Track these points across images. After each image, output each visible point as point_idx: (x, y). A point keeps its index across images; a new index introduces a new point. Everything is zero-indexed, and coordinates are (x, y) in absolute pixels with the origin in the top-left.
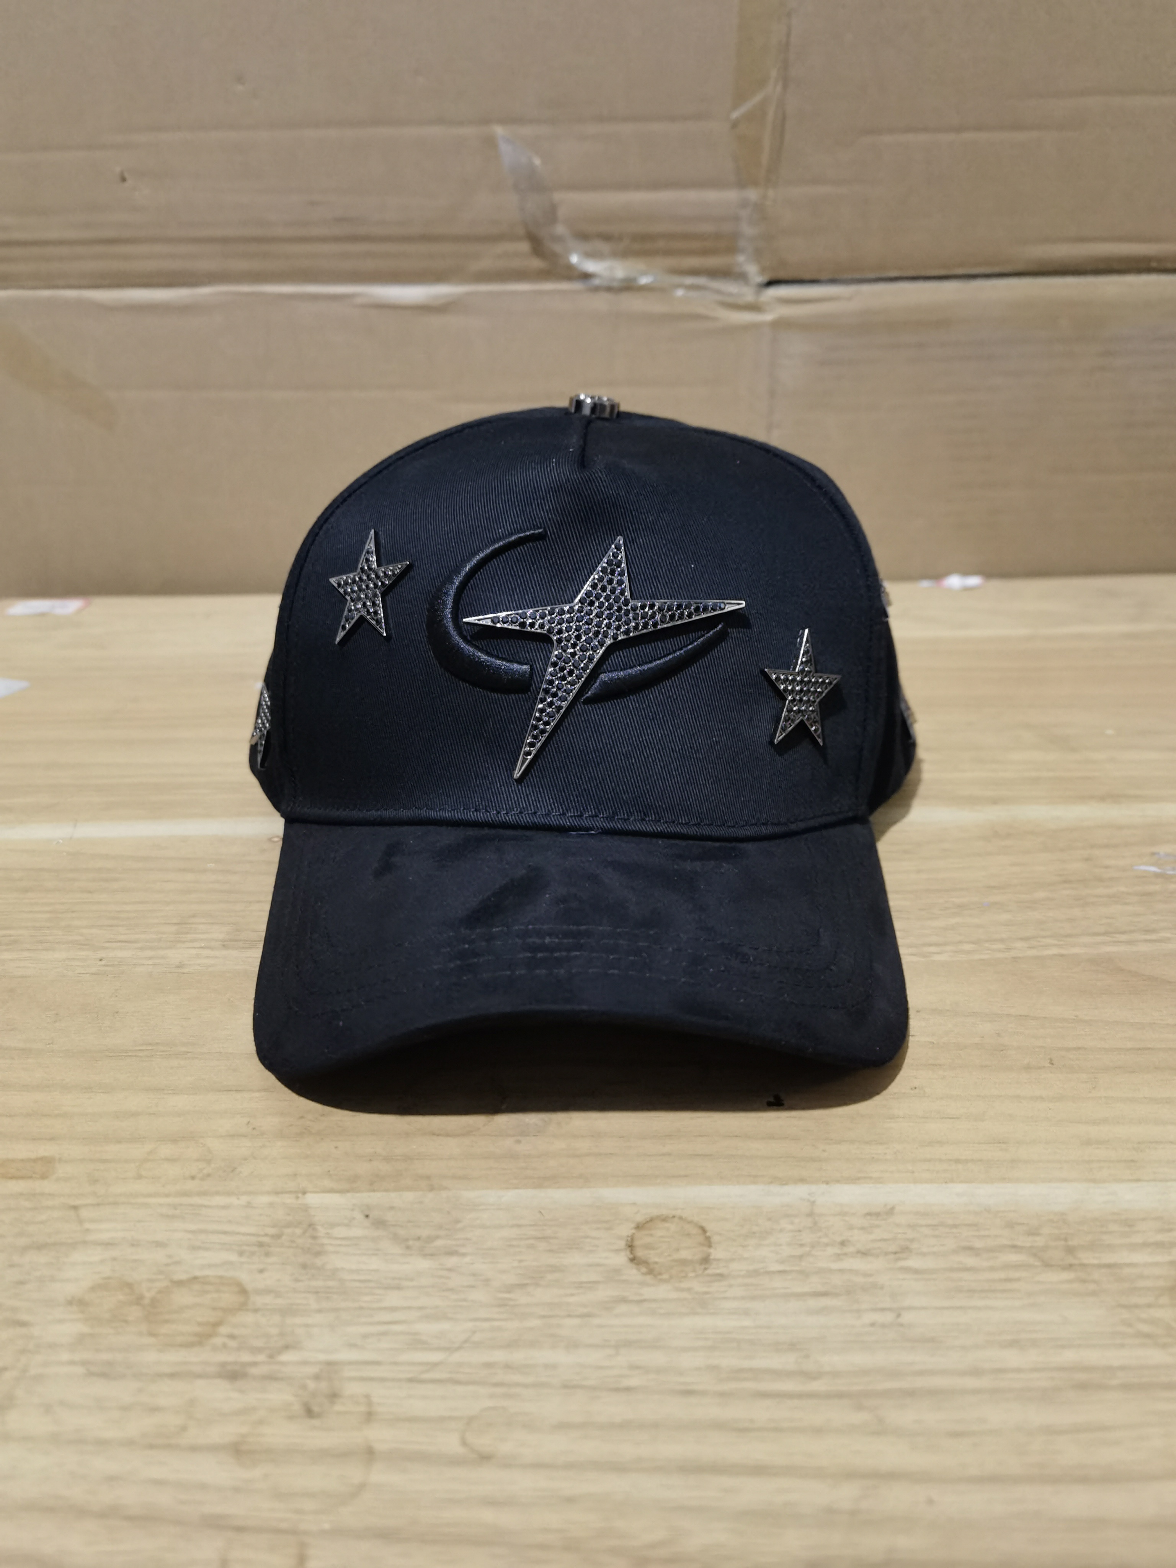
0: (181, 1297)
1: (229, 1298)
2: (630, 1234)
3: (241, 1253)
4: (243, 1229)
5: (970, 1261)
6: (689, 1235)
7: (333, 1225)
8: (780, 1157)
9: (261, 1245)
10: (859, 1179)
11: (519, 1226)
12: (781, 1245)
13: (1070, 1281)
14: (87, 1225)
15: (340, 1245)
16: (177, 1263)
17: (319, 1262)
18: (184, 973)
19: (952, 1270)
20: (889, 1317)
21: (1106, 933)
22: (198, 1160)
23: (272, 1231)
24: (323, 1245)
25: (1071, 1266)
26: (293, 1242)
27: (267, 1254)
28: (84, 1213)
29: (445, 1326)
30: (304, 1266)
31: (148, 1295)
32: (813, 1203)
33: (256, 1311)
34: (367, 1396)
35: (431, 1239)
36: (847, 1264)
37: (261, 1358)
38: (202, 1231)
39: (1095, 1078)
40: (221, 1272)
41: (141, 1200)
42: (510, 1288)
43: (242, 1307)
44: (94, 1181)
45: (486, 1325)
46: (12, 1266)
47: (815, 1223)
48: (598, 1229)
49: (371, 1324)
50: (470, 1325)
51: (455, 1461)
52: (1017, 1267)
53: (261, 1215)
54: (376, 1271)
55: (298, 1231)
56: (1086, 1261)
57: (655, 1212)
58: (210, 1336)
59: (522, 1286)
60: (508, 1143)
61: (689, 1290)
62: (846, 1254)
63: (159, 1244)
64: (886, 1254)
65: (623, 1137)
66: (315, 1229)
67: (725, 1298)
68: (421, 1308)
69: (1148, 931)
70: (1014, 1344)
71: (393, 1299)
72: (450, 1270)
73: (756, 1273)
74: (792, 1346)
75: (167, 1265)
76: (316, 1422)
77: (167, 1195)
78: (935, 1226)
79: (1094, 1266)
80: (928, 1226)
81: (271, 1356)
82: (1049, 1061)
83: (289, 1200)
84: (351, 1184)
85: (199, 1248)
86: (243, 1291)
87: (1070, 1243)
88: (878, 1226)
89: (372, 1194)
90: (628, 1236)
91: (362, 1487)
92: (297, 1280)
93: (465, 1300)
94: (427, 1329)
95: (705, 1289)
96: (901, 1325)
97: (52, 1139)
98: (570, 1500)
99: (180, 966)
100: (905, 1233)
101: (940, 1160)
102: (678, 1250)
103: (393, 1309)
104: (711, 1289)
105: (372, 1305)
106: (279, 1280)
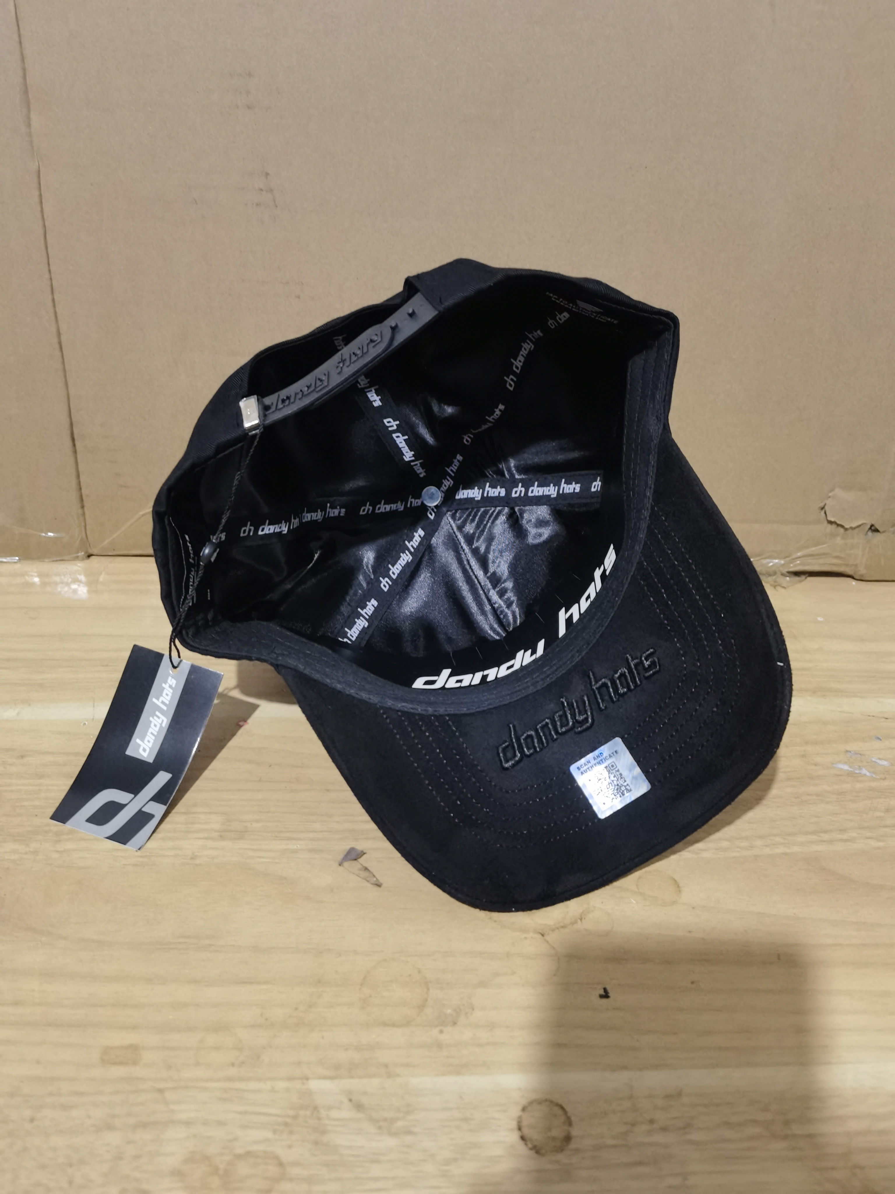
0: (242, 1169)
1: (272, 1170)
2: (519, 1115)
3: (275, 1132)
4: (272, 1111)
5: (728, 1134)
6: (556, 1116)
7: (329, 1108)
8: (610, 1047)
9: (286, 1124)
10: (660, 1065)
11: (448, 1109)
12: (613, 1124)
13: (786, 1149)
14: (172, 1106)
15: (337, 1126)
16: (235, 1139)
17: (325, 1139)
18: (196, 865)
19: (717, 1141)
20: (679, 1181)
21: (814, 833)
22: (233, 1049)
23: (291, 1112)
24: (325, 1125)
25: (787, 1136)
26: (306, 1122)
27: (291, 1133)
28: (168, 1096)
30: (316, 1143)
31: (221, 1167)
32: (632, 1087)
33: (291, 1180)
35: (393, 1121)
36: (654, 1138)
38: (246, 1113)
40: (264, 1148)
41: (202, 1084)
42: (448, 1162)
43: (282, 1177)
44: (169, 1067)
46: (129, 1142)
47: (634, 1105)
48: (499, 1111)
52: (756, 1140)
53: (282, 1099)
54: (362, 1147)
55: (308, 1113)
56: (796, 1132)
57: (534, 1094)
59: (455, 1159)
60: (435, 1032)
61: (557, 1162)
62: (653, 1130)
63: (221, 1123)
64: (678, 1129)
66: (318, 1111)
67: (581, 1168)
68: (394, 1178)
69: (842, 831)
71: (376, 1171)
72: (407, 1146)
73: (598, 1147)
75: (229, 1141)
77: (219, 1080)
78: (707, 1105)
79: (800, 1136)
80: (703, 1105)
83: (298, 1085)
84: (336, 1071)
85: (247, 1127)
86: (281, 1164)
87: (787, 1117)
88: (672, 1107)
89: (351, 1080)
90: (518, 1117)
92: (313, 1155)
93: (421, 1172)
95: (568, 1162)
97: (134, 1028)
99: (194, 857)
100: (688, 1112)
101: (710, 1048)
102: (550, 1128)
103: (376, 1179)
104: (572, 1162)
105: (362, 1176)
106: (302, 1155)
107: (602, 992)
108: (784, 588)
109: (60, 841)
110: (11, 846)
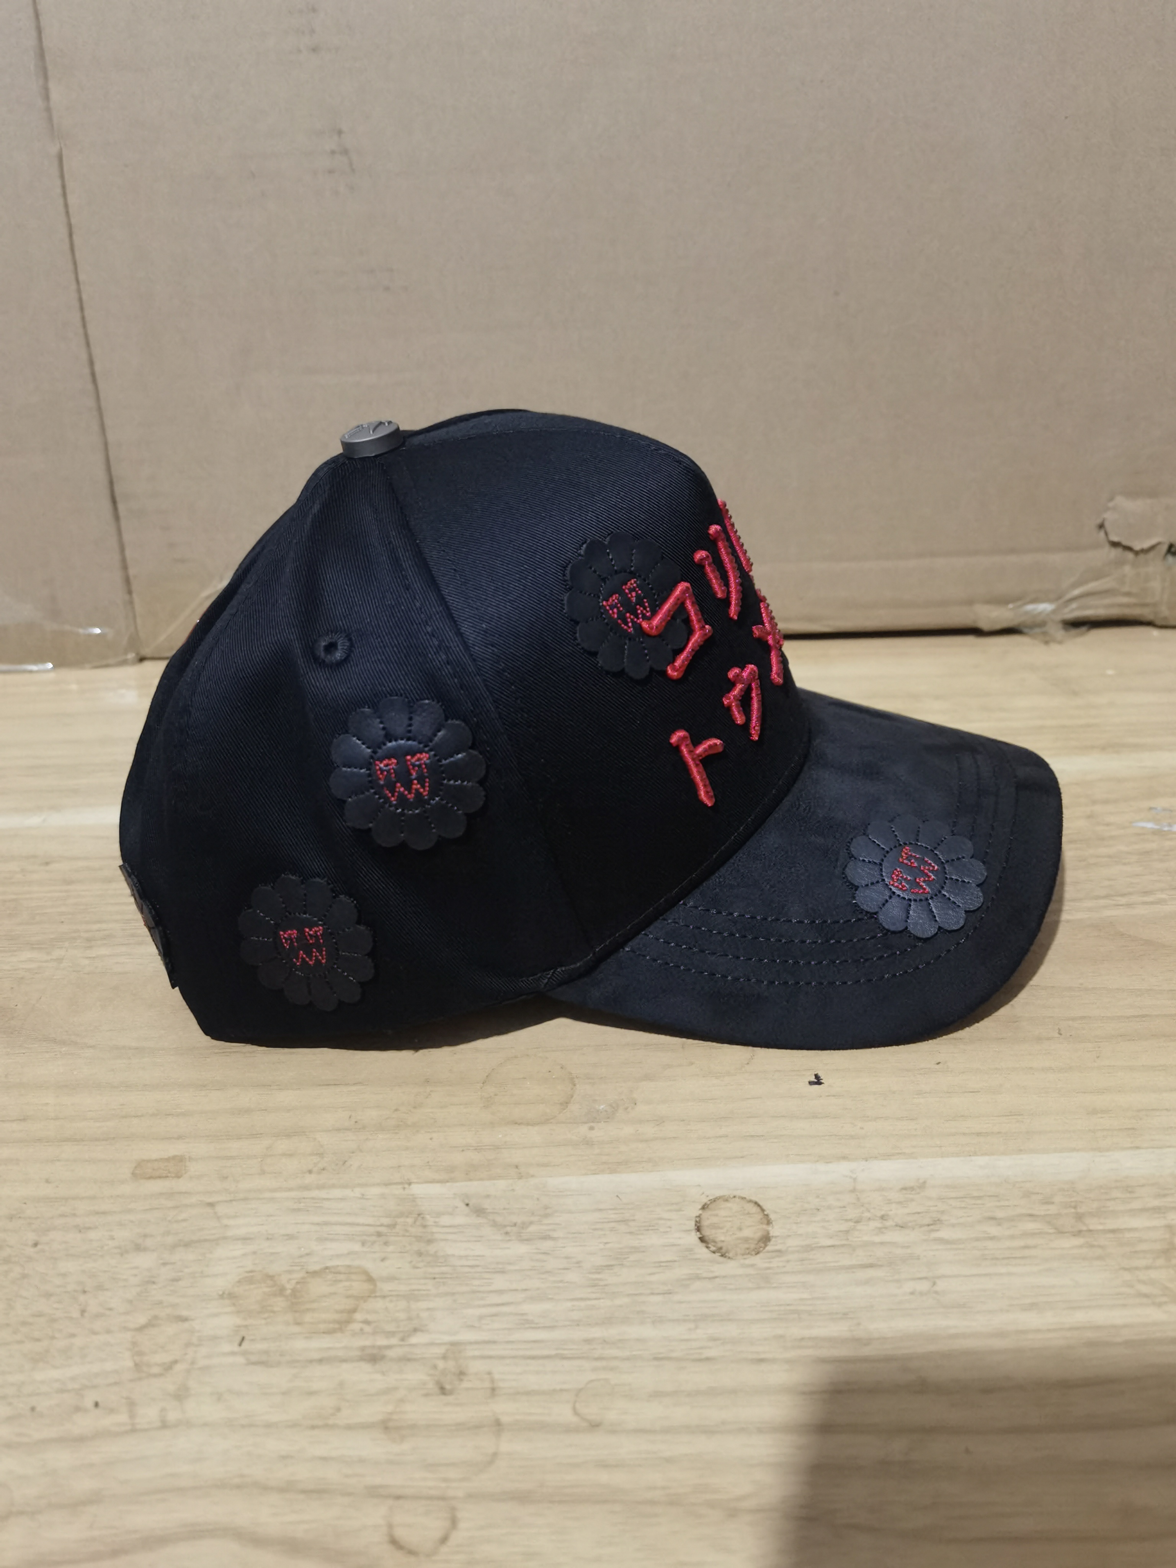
0: (318, 1287)
1: (359, 1286)
2: (698, 1215)
3: (363, 1244)
4: (361, 1220)
5: (993, 1230)
6: (748, 1213)
7: (439, 1214)
8: (823, 1136)
9: (379, 1234)
10: (893, 1155)
11: (600, 1210)
12: (828, 1221)
13: (1081, 1247)
14: (226, 1222)
15: (448, 1233)
16: (308, 1254)
17: (432, 1249)
19: (977, 1239)
20: (924, 1286)
21: (1106, 897)
22: (312, 1154)
23: (386, 1221)
24: (433, 1233)
25: (1080, 1232)
26: (406, 1231)
27: (386, 1243)
28: (221, 1209)
29: (547, 1306)
30: (420, 1254)
31: (289, 1287)
32: (855, 1179)
33: (384, 1297)
34: (489, 1373)
35: (524, 1225)
36: (888, 1237)
37: (394, 1341)
38: (326, 1224)
39: (1099, 1047)
40: (348, 1262)
41: (267, 1195)
42: (599, 1269)
43: (372, 1294)
44: (224, 1179)
45: (583, 1304)
46: (165, 1264)
47: (858, 1199)
48: (671, 1211)
49: (484, 1306)
50: (569, 1304)
51: (568, 1429)
52: (1033, 1234)
53: (374, 1206)
54: (483, 1256)
55: (410, 1220)
56: (1092, 1227)
57: (718, 1193)
58: (348, 1322)
59: (609, 1267)
60: (583, 1129)
61: (752, 1266)
62: (886, 1228)
63: (291, 1237)
64: (921, 1226)
65: (684, 1120)
66: (423, 1218)
67: (784, 1273)
68: (526, 1290)
69: (1146, 893)
70: (1032, 1306)
71: (499, 1282)
72: (544, 1253)
73: (809, 1248)
74: (845, 1316)
75: (301, 1256)
76: (450, 1398)
77: (290, 1190)
78: (962, 1198)
79: (1098, 1231)
80: (956, 1198)
81: (403, 1340)
82: (1057, 1031)
83: (397, 1190)
84: (449, 1174)
85: (326, 1239)
86: (370, 1279)
87: (1080, 1210)
88: (912, 1200)
89: (469, 1183)
90: (696, 1217)
91: (495, 1455)
92: (416, 1267)
93: (561, 1281)
94: (533, 1309)
95: (767, 1265)
96: (936, 1292)
97: (179, 1138)
98: (669, 1460)
100: (936, 1206)
101: (964, 1134)
102: (740, 1229)
103: (500, 1292)
104: (771, 1265)
105: (482, 1289)
106: (399, 1268)
107: (813, 1079)
108: (1060, 642)
109: (90, 947)
110: (27, 955)
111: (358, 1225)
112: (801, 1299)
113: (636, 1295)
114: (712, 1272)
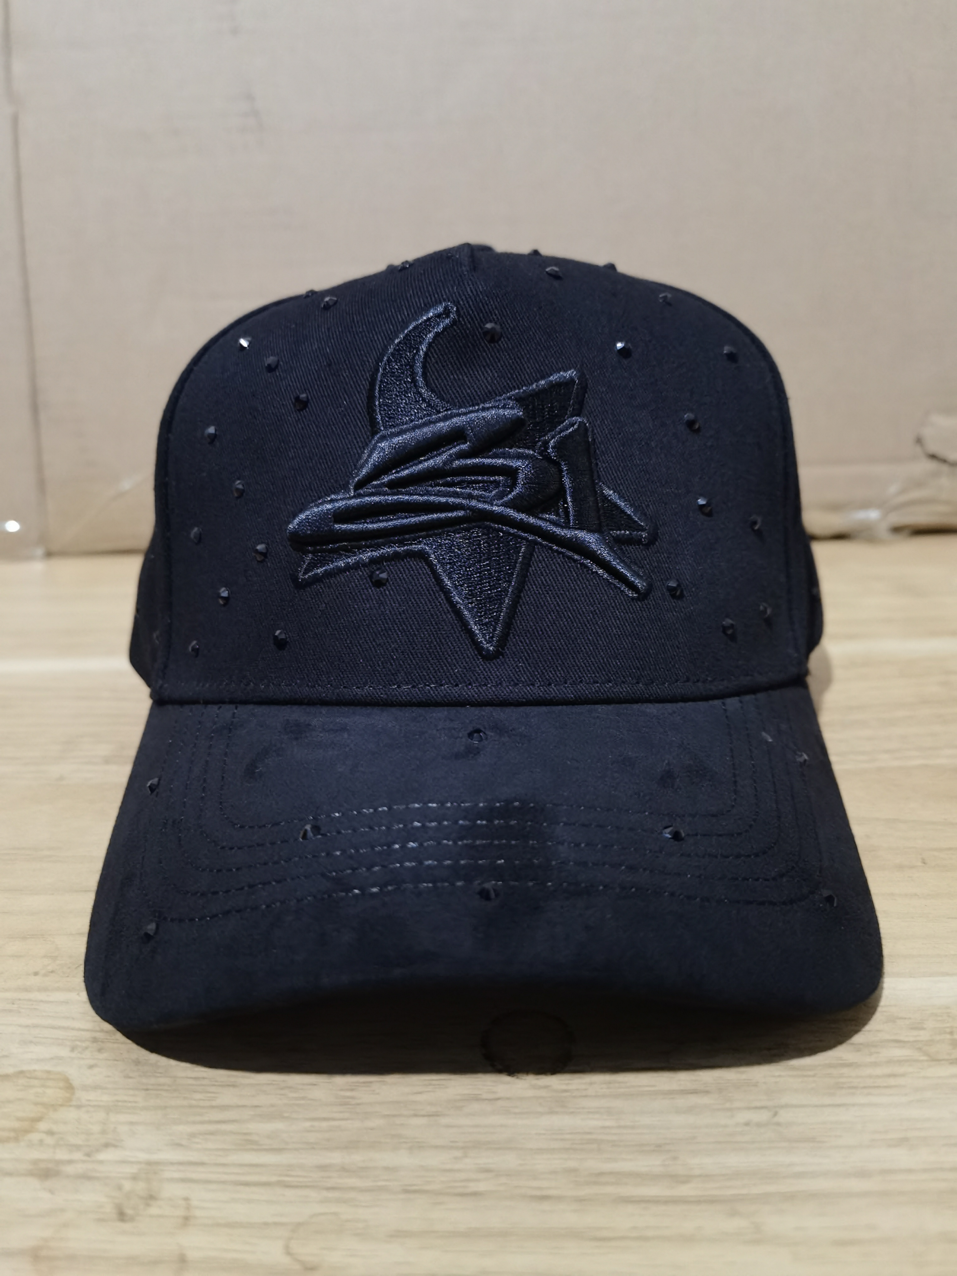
0: (4, 1091)
1: (52, 1093)
2: (486, 1029)
3: (73, 1049)
6: (548, 1030)
9: (95, 1040)
18: (62, 785)
22: (45, 956)
27: (100, 1050)
29: (279, 1125)
30: (137, 1062)
33: (80, 1107)
34: (187, 1199)
37: (77, 1155)
38: (36, 1026)
40: (49, 1067)
43: (66, 1103)
45: (324, 1124)
48: (452, 1024)
49: (202, 1123)
50: (307, 1124)
52: (902, 1062)
57: (514, 1007)
58: (27, 1131)
61: (546, 1086)
67: (586, 1096)
76: (127, 1226)
77: (7, 990)
81: (88, 1155)
82: (921, 861)
85: (30, 1042)
86: (69, 1087)
90: (484, 1031)
92: (127, 1077)
94: (261, 1128)
95: (564, 1087)
96: (778, 1124)
99: (61, 779)
102: (536, 1046)
103: (224, 1108)
104: (570, 1087)
105: (202, 1103)
106: (108, 1077)
111: (73, 1029)
112: (604, 1127)
113: (394, 1116)
114: (494, 1092)
